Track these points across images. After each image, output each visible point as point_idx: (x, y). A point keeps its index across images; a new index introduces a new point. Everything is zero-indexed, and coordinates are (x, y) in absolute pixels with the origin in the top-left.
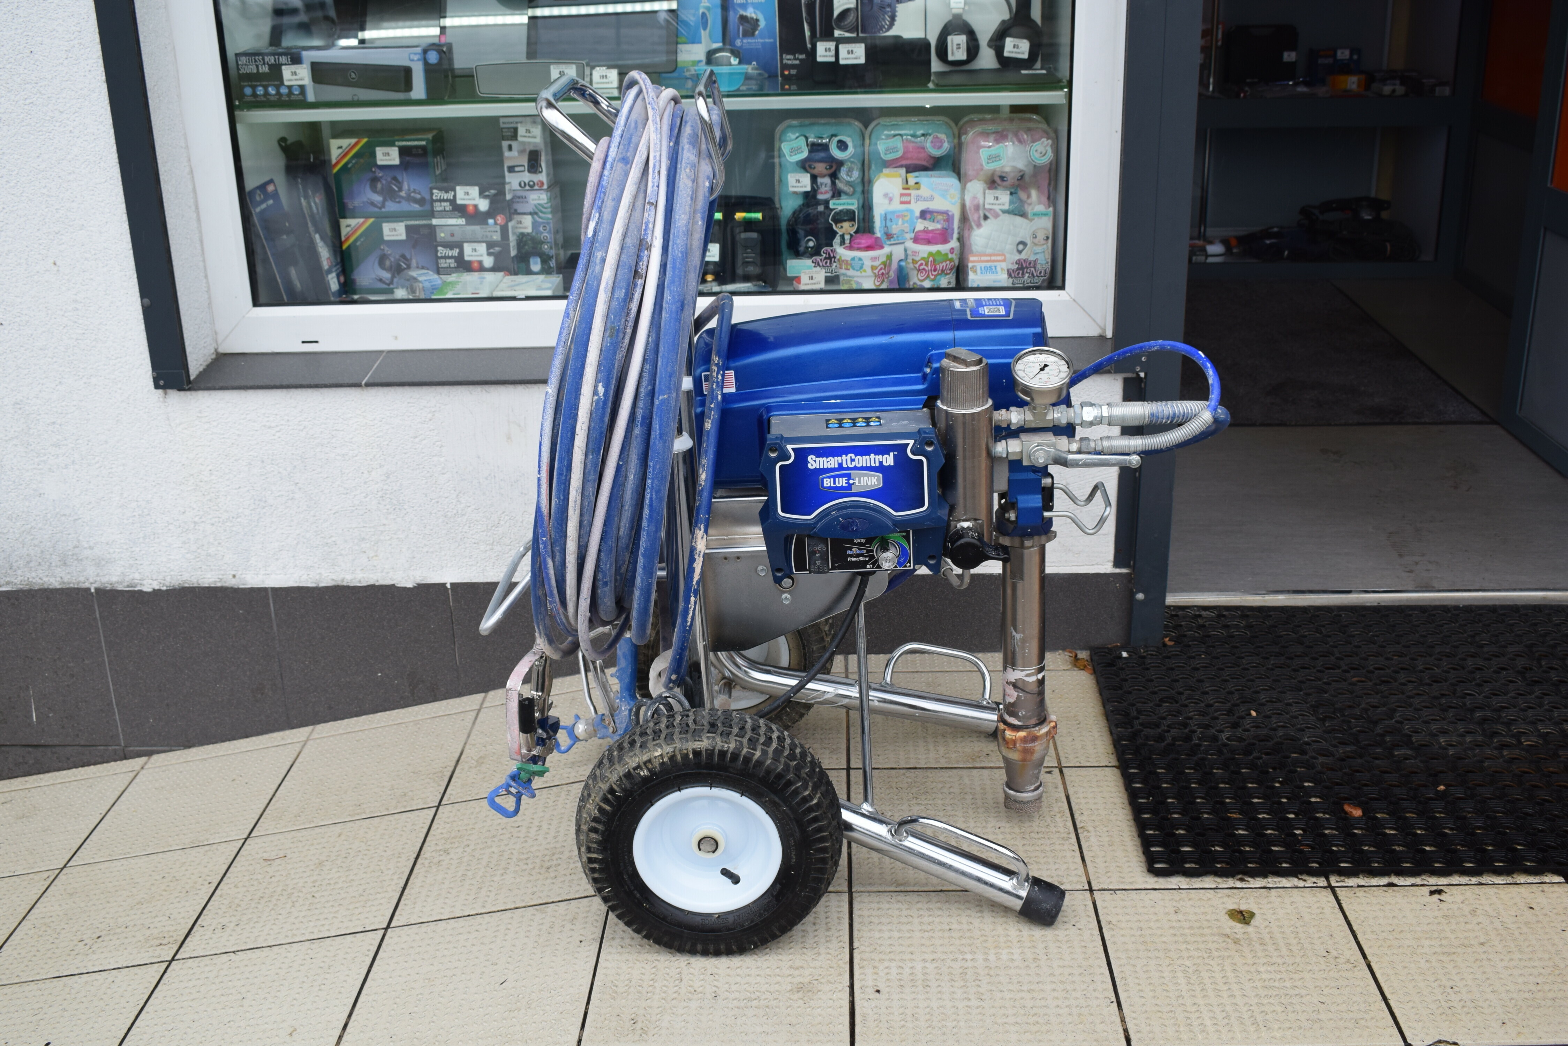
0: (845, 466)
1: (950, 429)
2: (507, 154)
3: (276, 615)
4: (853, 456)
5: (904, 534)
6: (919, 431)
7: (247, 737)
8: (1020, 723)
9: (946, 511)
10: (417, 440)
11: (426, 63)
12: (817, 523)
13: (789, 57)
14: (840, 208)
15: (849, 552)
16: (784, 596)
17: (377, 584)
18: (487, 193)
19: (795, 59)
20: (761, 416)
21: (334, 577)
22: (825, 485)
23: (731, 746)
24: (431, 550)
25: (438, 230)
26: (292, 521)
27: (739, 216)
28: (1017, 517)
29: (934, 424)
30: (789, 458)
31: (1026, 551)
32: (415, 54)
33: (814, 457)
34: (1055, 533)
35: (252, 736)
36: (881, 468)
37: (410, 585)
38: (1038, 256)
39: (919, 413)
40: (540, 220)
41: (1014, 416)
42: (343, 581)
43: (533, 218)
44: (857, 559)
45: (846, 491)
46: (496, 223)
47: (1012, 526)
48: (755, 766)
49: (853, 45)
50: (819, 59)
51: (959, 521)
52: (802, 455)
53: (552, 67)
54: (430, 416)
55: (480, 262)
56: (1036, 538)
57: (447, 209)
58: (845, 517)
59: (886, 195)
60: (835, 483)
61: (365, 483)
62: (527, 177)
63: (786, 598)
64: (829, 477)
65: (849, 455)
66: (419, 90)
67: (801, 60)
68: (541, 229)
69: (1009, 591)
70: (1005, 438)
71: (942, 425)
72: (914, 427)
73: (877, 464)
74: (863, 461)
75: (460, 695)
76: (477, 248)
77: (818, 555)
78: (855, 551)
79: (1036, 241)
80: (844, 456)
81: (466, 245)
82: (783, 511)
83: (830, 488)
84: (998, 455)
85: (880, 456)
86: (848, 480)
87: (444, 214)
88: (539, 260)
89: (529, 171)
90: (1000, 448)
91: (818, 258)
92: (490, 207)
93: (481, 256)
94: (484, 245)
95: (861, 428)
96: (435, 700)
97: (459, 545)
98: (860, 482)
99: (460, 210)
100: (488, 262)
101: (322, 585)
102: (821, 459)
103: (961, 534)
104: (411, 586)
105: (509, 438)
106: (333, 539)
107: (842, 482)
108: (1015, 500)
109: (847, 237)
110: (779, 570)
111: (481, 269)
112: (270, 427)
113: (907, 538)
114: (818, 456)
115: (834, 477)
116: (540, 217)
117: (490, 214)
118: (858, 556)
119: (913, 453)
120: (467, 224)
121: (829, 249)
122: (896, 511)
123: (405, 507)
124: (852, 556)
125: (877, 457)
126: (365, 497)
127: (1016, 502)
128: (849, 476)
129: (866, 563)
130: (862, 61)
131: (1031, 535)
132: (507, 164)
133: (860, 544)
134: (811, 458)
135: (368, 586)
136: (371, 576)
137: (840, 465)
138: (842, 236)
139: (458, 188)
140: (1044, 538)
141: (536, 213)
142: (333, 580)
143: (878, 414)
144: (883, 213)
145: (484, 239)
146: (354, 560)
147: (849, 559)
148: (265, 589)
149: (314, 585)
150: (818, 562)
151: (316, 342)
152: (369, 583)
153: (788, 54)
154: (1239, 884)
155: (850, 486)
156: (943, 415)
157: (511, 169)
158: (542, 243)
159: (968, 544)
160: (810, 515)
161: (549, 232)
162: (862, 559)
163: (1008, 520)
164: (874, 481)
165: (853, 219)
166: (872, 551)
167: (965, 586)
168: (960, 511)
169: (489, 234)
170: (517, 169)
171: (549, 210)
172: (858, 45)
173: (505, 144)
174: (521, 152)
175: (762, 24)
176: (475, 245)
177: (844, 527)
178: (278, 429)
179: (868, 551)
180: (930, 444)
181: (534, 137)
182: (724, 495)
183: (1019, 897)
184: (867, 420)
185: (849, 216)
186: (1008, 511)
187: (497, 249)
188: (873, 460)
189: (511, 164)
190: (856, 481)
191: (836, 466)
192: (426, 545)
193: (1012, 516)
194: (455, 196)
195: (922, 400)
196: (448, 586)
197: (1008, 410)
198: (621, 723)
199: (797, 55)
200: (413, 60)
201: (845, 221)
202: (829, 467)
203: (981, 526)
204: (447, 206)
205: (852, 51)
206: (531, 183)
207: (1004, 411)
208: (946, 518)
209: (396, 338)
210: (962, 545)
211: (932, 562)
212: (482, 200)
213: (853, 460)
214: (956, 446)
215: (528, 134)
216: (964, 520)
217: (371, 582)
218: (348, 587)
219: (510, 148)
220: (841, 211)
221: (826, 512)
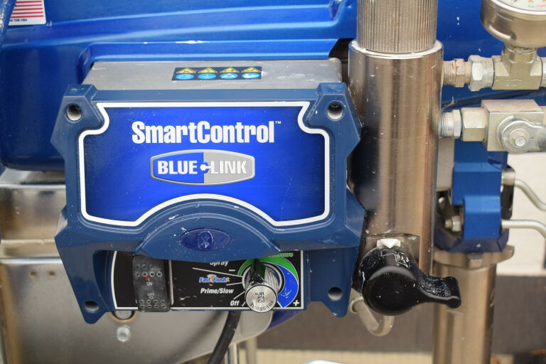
0: (193, 140)
1: (370, 85)
4: (207, 125)
5: (291, 255)
6: (320, 88)
9: (360, 219)
12: (144, 234)
15: (202, 280)
16: (120, 330)
20: (81, 60)
22: (160, 172)
28: (463, 227)
29: (345, 79)
30: (100, 125)
31: (471, 273)
33: (142, 124)
34: (512, 248)
36: (252, 147)
39: (323, 64)
41: (478, 70)
44: (215, 291)
45: (195, 182)
47: (454, 239)
51: (381, 236)
52: (122, 120)
56: (486, 255)
58: (191, 226)
60: (176, 169)
63: (123, 334)
64: (167, 159)
65: (201, 124)
69: (443, 325)
70: (459, 106)
71: (358, 79)
72: (312, 83)
73: (247, 140)
74: (222, 133)
77: (150, 284)
78: (211, 278)
80: (192, 125)
82: (89, 212)
83: (168, 176)
84: (448, 133)
85: (253, 127)
86: (199, 165)
90: (451, 122)
95: (229, 82)
98: (217, 168)
102: (153, 128)
103: (380, 259)
107: (188, 168)
108: (460, 202)
110: (92, 304)
113: (295, 261)
114: (148, 123)
115: (175, 159)
118: (216, 286)
119: (308, 124)
122: (277, 219)
124: (206, 286)
125: (247, 128)
127: (463, 206)
128: (199, 159)
129: (230, 297)
131: (479, 252)
133: (219, 268)
134: (137, 126)
137: (186, 139)
140: (496, 255)
143: (259, 63)
147: (203, 290)
150: (151, 295)
155: (200, 175)
156: (361, 62)
159: (394, 276)
160: (134, 219)
162: (222, 291)
163: (450, 230)
164: (242, 168)
166: (240, 279)
167: (384, 333)
168: (381, 220)
177: (190, 242)
179: (233, 280)
180: (336, 108)
182: (39, 179)
184: (240, 73)
186: (449, 218)
188: (240, 132)
190: (212, 167)
191: (179, 141)
193: (455, 224)
195: (329, 44)
197: (466, 60)
202: (167, 141)
203: (415, 244)
207: (460, 61)
208: (358, 234)
210: (383, 276)
211: (335, 298)
213: (206, 132)
214: (379, 115)
216: (388, 236)
221: (160, 217)
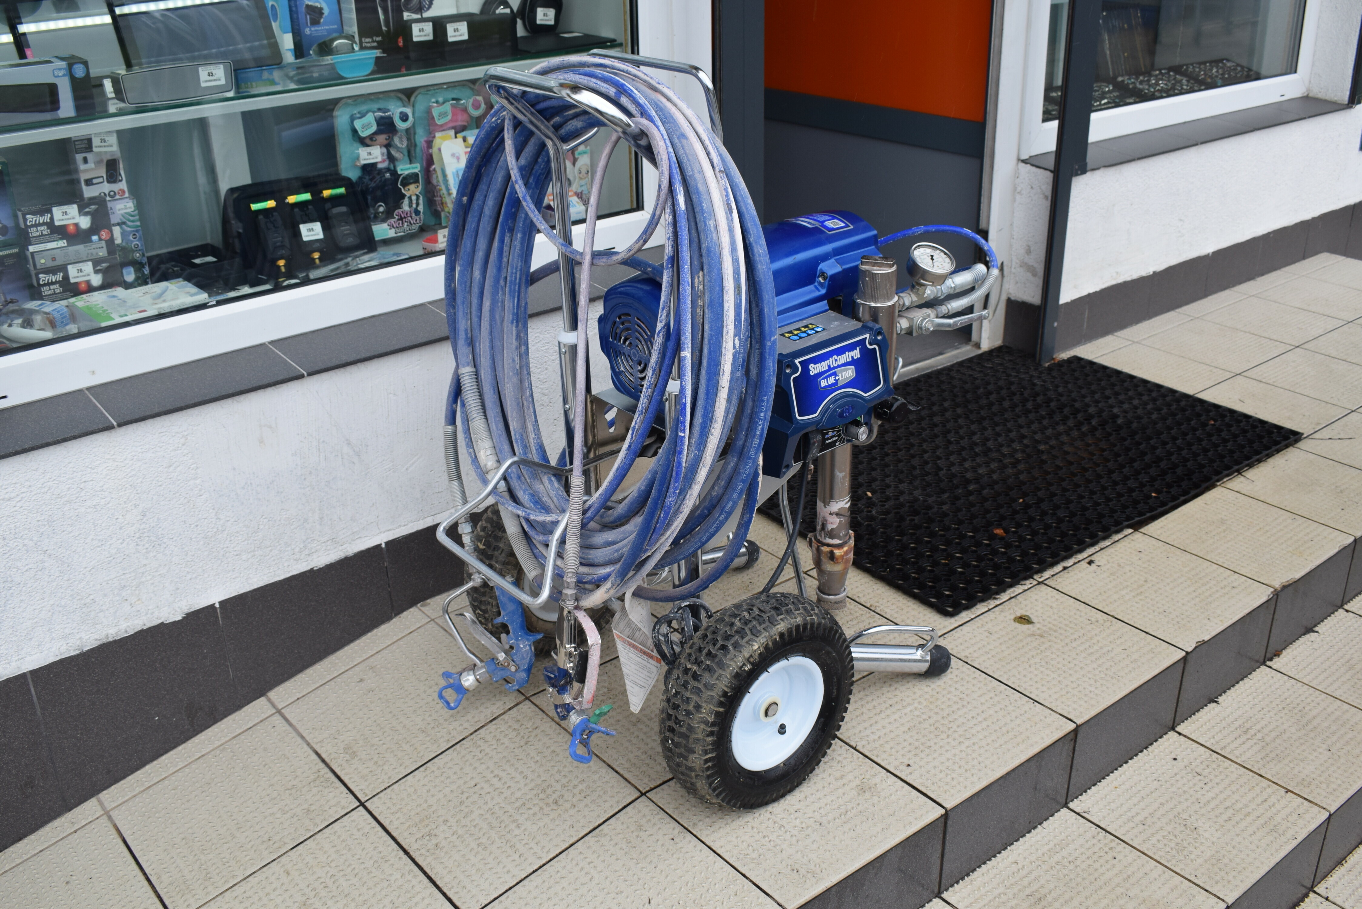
0: (832, 366)
2: (82, 167)
3: (39, 698)
6: (864, 327)
7: (20, 839)
8: (841, 542)
10: (171, 469)
11: (73, 79)
12: (822, 418)
13: (367, 40)
14: (406, 172)
15: (826, 436)
17: (145, 628)
18: (87, 210)
19: (373, 42)
21: (97, 637)
22: (822, 386)
23: (799, 620)
24: (194, 576)
25: (37, 257)
26: (44, 592)
27: (326, 193)
30: (797, 371)
32: (60, 69)
35: (25, 836)
36: (853, 362)
37: (178, 617)
38: (583, 188)
40: (129, 229)
42: (107, 636)
43: (121, 228)
44: (831, 441)
45: (834, 387)
46: (100, 239)
48: (817, 628)
49: (458, 24)
50: (415, 39)
52: (805, 364)
53: (200, 69)
54: (183, 440)
55: (88, 282)
57: (45, 233)
58: (837, 408)
59: (453, 155)
60: (827, 382)
61: (121, 528)
62: (106, 188)
64: (824, 379)
66: (67, 107)
67: (378, 42)
68: (131, 238)
75: (239, 707)
76: (83, 268)
77: (816, 444)
78: (830, 434)
79: (581, 175)
81: (70, 268)
82: (799, 415)
83: (826, 387)
86: (835, 377)
87: (42, 239)
88: (131, 269)
89: (109, 182)
91: (392, 221)
92: (92, 224)
93: (88, 275)
94: (90, 263)
95: (816, 335)
96: (215, 721)
97: (222, 562)
98: (842, 376)
99: (59, 232)
100: (96, 280)
101: (85, 649)
104: (180, 618)
105: (261, 441)
106: (92, 597)
107: (831, 380)
109: (414, 198)
111: (91, 289)
112: (9, 499)
114: (815, 364)
115: (826, 377)
116: (129, 226)
117: (94, 230)
118: (832, 437)
119: (869, 344)
120: (69, 244)
121: (400, 211)
122: (866, 393)
123: (165, 541)
124: (828, 439)
126: (122, 543)
128: (835, 374)
129: (836, 441)
130: (466, 37)
132: (83, 177)
135: (136, 633)
136: (136, 622)
138: (410, 198)
139: (55, 210)
141: (124, 223)
142: (96, 640)
143: (808, 321)
144: (455, 171)
145: (90, 258)
146: (116, 612)
147: (826, 442)
148: (23, 676)
149: (78, 652)
150: (815, 451)
151: (5, 397)
152: (136, 630)
153: (366, 37)
154: (998, 602)
155: (836, 382)
157: (89, 182)
158: (133, 251)
160: (816, 413)
161: (140, 240)
162: (833, 439)
164: (849, 374)
165: (417, 181)
166: (840, 431)
169: (94, 252)
170: (95, 181)
171: (137, 217)
172: (461, 23)
173: (79, 157)
174: (98, 163)
175: (326, 11)
176: (80, 266)
177: (830, 417)
178: (19, 498)
179: (838, 432)
180: (879, 334)
181: (111, 146)
183: (926, 661)
184: (809, 328)
185: (413, 178)
187: (104, 265)
189: (88, 176)
190: (840, 377)
192: (188, 572)
194: (52, 218)
195: (826, 303)
196: (217, 605)
198: (523, 658)
199: (374, 38)
200: (58, 76)
201: (411, 183)
204: (45, 230)
205: (457, 29)
206: (112, 193)
209: (93, 372)
210: (898, 407)
212: (82, 217)
213: (836, 360)
215: (103, 144)
217: (138, 628)
218: (115, 641)
219: (85, 160)
220: (408, 175)
221: (826, 409)
